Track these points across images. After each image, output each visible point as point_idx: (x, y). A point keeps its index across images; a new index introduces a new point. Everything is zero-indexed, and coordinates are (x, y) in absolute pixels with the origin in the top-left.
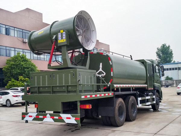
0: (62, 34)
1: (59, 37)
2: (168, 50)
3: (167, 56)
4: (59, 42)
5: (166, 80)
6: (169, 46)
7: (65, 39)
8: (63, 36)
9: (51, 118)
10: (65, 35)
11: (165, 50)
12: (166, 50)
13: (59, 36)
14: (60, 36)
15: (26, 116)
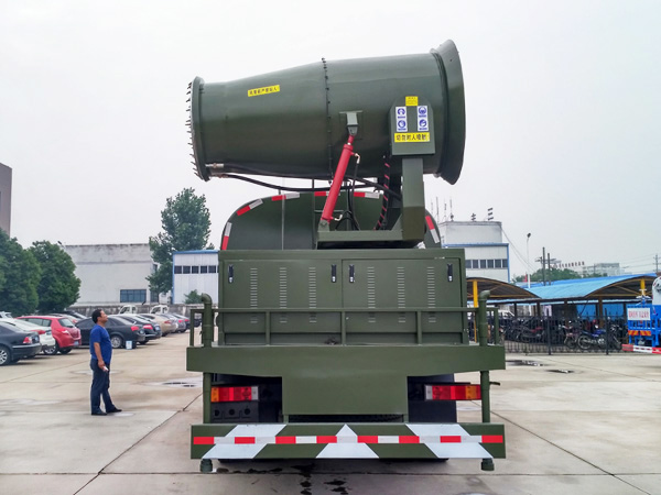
0: (412, 111)
1: (398, 120)
2: (199, 209)
3: (193, 228)
4: (396, 141)
5: (188, 302)
6: (203, 199)
7: (428, 134)
8: (419, 119)
9: (359, 441)
10: (426, 119)
11: (190, 209)
12: (192, 208)
13: (400, 116)
14: (405, 120)
15: (216, 438)
